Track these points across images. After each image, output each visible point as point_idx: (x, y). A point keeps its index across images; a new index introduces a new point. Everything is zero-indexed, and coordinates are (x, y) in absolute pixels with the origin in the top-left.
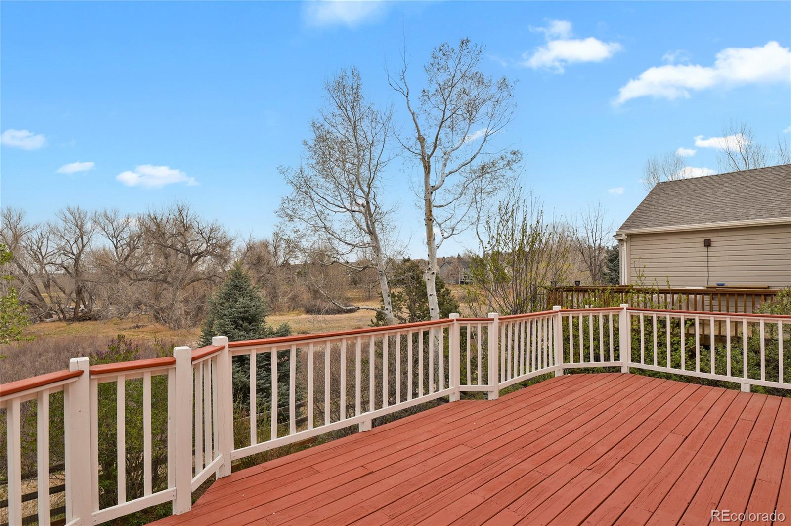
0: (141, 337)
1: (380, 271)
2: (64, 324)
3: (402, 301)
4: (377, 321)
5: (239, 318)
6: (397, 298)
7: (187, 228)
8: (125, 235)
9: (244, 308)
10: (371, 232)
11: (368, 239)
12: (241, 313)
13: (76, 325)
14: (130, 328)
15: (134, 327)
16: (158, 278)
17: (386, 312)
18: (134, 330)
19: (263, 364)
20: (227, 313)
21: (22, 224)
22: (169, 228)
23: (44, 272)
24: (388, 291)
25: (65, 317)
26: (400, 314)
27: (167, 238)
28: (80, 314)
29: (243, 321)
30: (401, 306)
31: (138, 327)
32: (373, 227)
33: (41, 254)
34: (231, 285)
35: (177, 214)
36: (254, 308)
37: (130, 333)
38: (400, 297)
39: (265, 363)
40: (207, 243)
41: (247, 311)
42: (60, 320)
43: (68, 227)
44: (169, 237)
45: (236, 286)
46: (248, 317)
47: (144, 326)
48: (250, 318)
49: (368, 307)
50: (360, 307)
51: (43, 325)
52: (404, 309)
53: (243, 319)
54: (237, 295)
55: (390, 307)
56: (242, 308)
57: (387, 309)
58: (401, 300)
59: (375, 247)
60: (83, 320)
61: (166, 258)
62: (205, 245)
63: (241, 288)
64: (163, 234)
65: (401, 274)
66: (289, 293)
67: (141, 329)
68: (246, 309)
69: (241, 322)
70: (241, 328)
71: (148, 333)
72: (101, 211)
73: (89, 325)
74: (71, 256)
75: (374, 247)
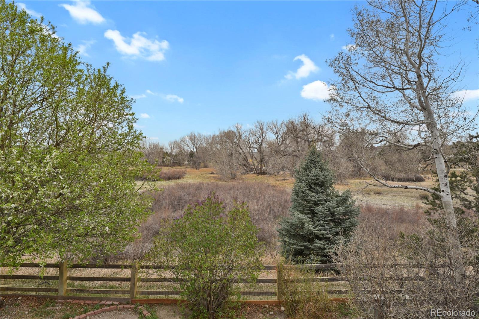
0: (284, 185)
1: (435, 149)
2: (255, 175)
3: (467, 182)
4: (433, 199)
5: (312, 183)
6: (458, 178)
7: (307, 126)
8: (281, 133)
9: (316, 176)
10: (425, 108)
11: (422, 116)
12: (313, 180)
13: (260, 176)
14: (281, 180)
15: (283, 180)
16: (293, 154)
17: (442, 194)
18: (282, 181)
19: (327, 219)
20: (305, 179)
21: (242, 130)
22: (299, 128)
23: (251, 151)
24: (445, 171)
25: (256, 172)
26: (463, 195)
27: (298, 132)
28: (262, 171)
29: (315, 185)
30: (465, 187)
31: (284, 180)
32: (427, 102)
33: (249, 142)
34: (309, 160)
35: (303, 118)
36: (323, 177)
37: (280, 182)
38: (463, 177)
39: (329, 219)
40: (318, 134)
41: (318, 179)
42: (254, 173)
43: (257, 130)
44: (299, 132)
45: (312, 160)
46: (319, 183)
47: (287, 179)
48: (320, 183)
49: (418, 187)
50: (408, 187)
51: (248, 175)
52: (469, 190)
53: (315, 184)
54: (312, 167)
55: (447, 190)
56: (314, 176)
57: (443, 191)
58: (466, 180)
59: (430, 123)
60: (263, 174)
61: (297, 144)
62: (316, 136)
63: (315, 162)
64: (296, 130)
65: (465, 152)
66: (371, 166)
67: (285, 181)
68: (317, 177)
69: (313, 186)
70: (313, 190)
71: (288, 184)
72: (270, 121)
73: (265, 177)
74: (258, 143)
75: (428, 124)
